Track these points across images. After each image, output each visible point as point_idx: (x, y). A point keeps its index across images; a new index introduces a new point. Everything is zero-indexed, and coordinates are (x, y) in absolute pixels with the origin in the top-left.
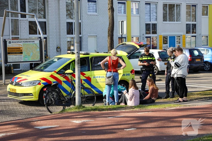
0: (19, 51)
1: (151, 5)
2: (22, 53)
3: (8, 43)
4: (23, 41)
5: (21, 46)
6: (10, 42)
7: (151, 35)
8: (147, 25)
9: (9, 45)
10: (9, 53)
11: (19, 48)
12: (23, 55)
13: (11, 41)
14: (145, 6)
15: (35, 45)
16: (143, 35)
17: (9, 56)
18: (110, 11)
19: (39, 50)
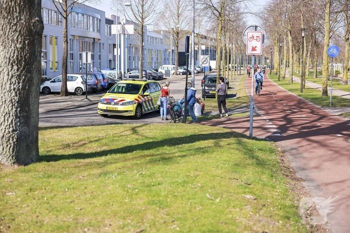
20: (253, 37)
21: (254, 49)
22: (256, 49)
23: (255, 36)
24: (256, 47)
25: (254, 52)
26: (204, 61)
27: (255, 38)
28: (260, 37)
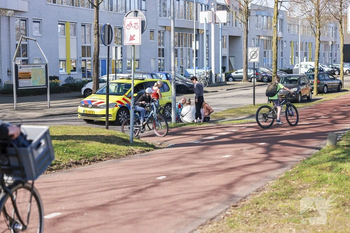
0: (28, 76)
1: (86, 27)
2: (30, 78)
3: (19, 67)
4: (31, 66)
5: (30, 71)
6: (21, 68)
7: (86, 58)
8: (83, 47)
9: (20, 71)
10: (20, 78)
11: (28, 73)
12: (32, 79)
13: (22, 66)
14: (81, 27)
15: (41, 70)
16: (80, 58)
17: (20, 81)
18: (97, 36)
19: (44, 74)
20: (131, 24)
21: (132, 38)
22: (134, 38)
23: (133, 23)
24: (134, 36)
25: (133, 42)
26: (253, 55)
27: (133, 25)
28: (139, 24)
